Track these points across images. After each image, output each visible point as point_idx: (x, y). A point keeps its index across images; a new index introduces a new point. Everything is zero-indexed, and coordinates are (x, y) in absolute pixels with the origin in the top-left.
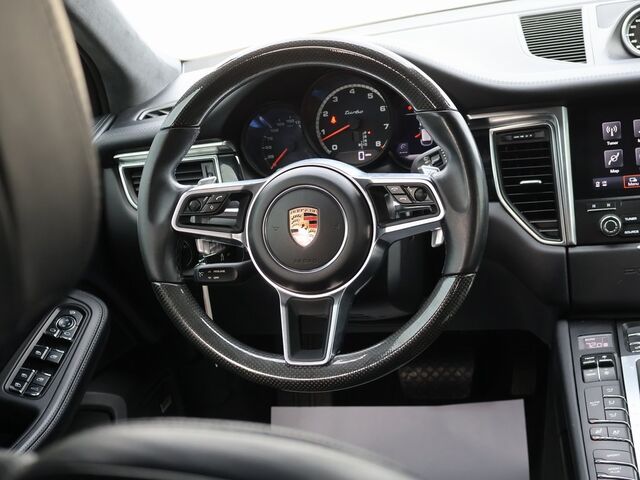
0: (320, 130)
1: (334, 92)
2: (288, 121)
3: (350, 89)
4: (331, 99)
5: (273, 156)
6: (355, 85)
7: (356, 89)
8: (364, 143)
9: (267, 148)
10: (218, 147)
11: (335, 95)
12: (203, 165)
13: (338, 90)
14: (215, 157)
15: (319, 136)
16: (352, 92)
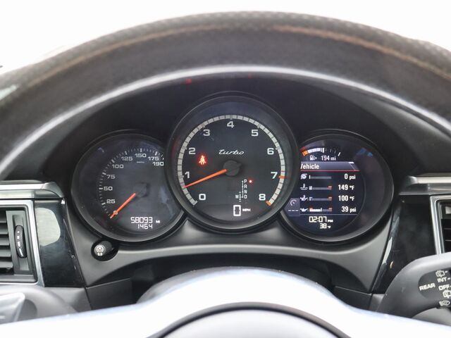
0: (184, 172)
1: (206, 123)
2: (138, 155)
3: (228, 121)
4: (201, 131)
5: (113, 201)
6: (235, 117)
7: (236, 122)
8: (243, 195)
9: (106, 189)
10: (34, 191)
11: (207, 127)
12: (9, 214)
13: (211, 121)
14: (29, 204)
15: (181, 180)
16: (231, 125)
